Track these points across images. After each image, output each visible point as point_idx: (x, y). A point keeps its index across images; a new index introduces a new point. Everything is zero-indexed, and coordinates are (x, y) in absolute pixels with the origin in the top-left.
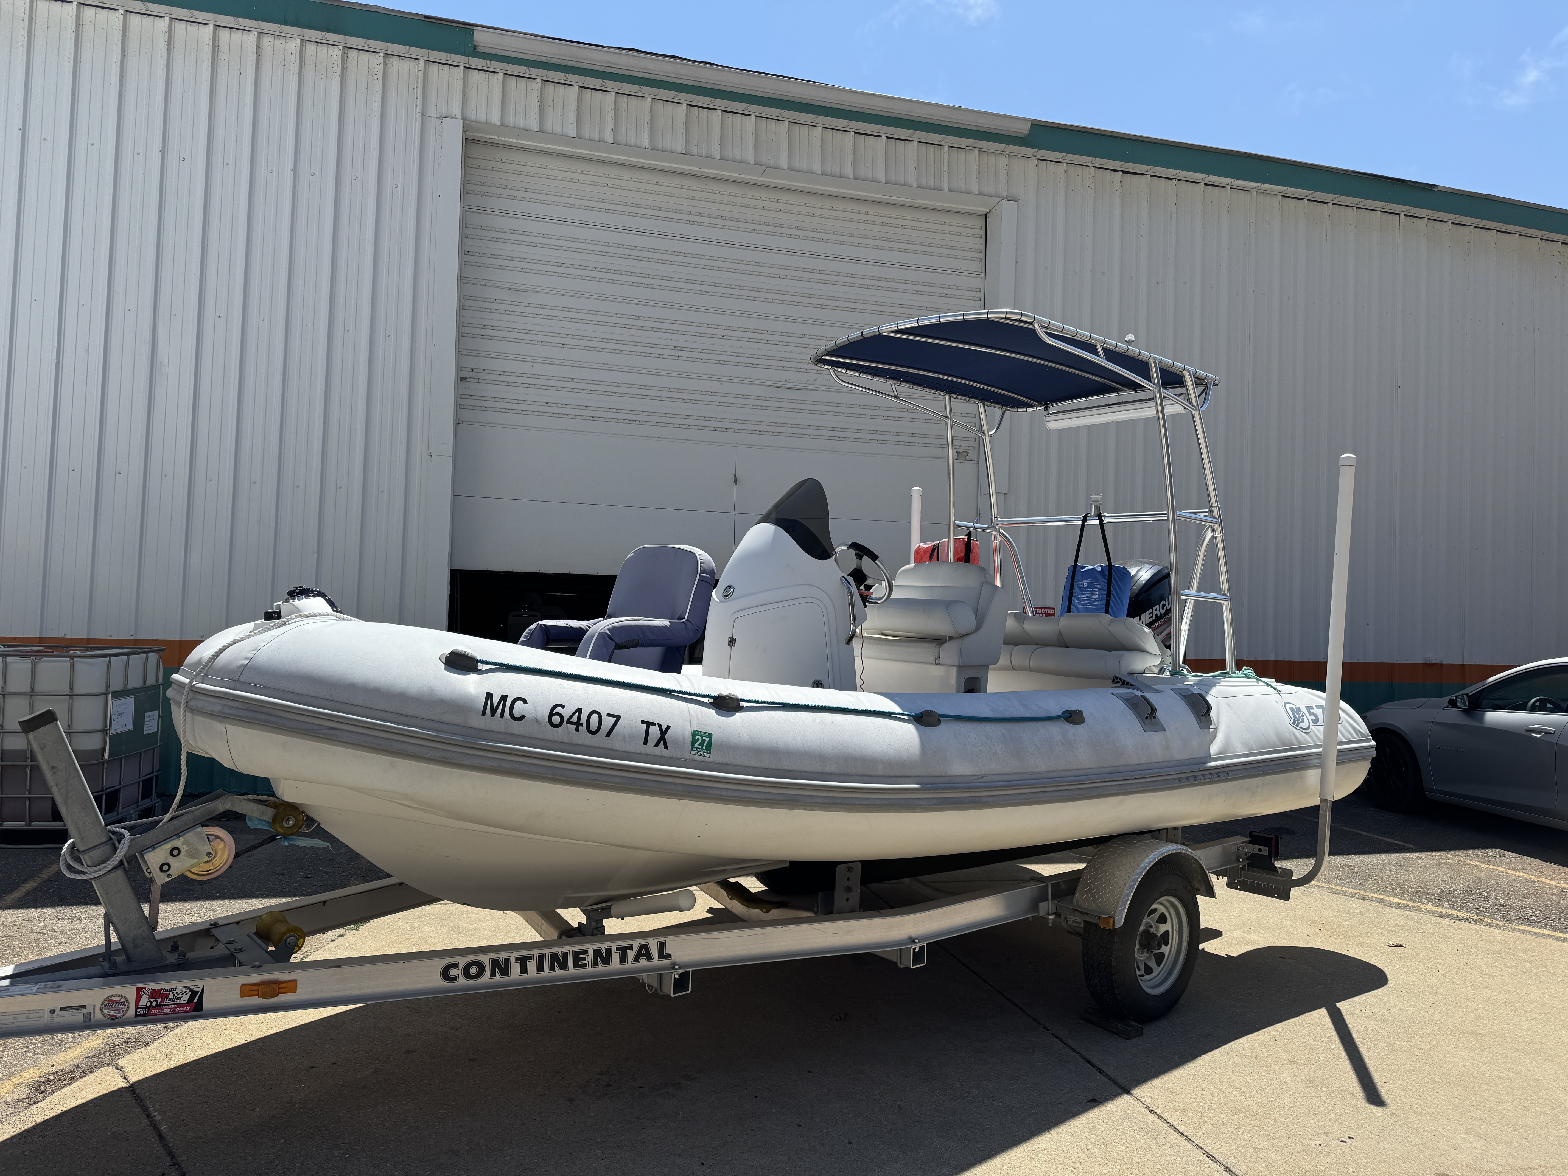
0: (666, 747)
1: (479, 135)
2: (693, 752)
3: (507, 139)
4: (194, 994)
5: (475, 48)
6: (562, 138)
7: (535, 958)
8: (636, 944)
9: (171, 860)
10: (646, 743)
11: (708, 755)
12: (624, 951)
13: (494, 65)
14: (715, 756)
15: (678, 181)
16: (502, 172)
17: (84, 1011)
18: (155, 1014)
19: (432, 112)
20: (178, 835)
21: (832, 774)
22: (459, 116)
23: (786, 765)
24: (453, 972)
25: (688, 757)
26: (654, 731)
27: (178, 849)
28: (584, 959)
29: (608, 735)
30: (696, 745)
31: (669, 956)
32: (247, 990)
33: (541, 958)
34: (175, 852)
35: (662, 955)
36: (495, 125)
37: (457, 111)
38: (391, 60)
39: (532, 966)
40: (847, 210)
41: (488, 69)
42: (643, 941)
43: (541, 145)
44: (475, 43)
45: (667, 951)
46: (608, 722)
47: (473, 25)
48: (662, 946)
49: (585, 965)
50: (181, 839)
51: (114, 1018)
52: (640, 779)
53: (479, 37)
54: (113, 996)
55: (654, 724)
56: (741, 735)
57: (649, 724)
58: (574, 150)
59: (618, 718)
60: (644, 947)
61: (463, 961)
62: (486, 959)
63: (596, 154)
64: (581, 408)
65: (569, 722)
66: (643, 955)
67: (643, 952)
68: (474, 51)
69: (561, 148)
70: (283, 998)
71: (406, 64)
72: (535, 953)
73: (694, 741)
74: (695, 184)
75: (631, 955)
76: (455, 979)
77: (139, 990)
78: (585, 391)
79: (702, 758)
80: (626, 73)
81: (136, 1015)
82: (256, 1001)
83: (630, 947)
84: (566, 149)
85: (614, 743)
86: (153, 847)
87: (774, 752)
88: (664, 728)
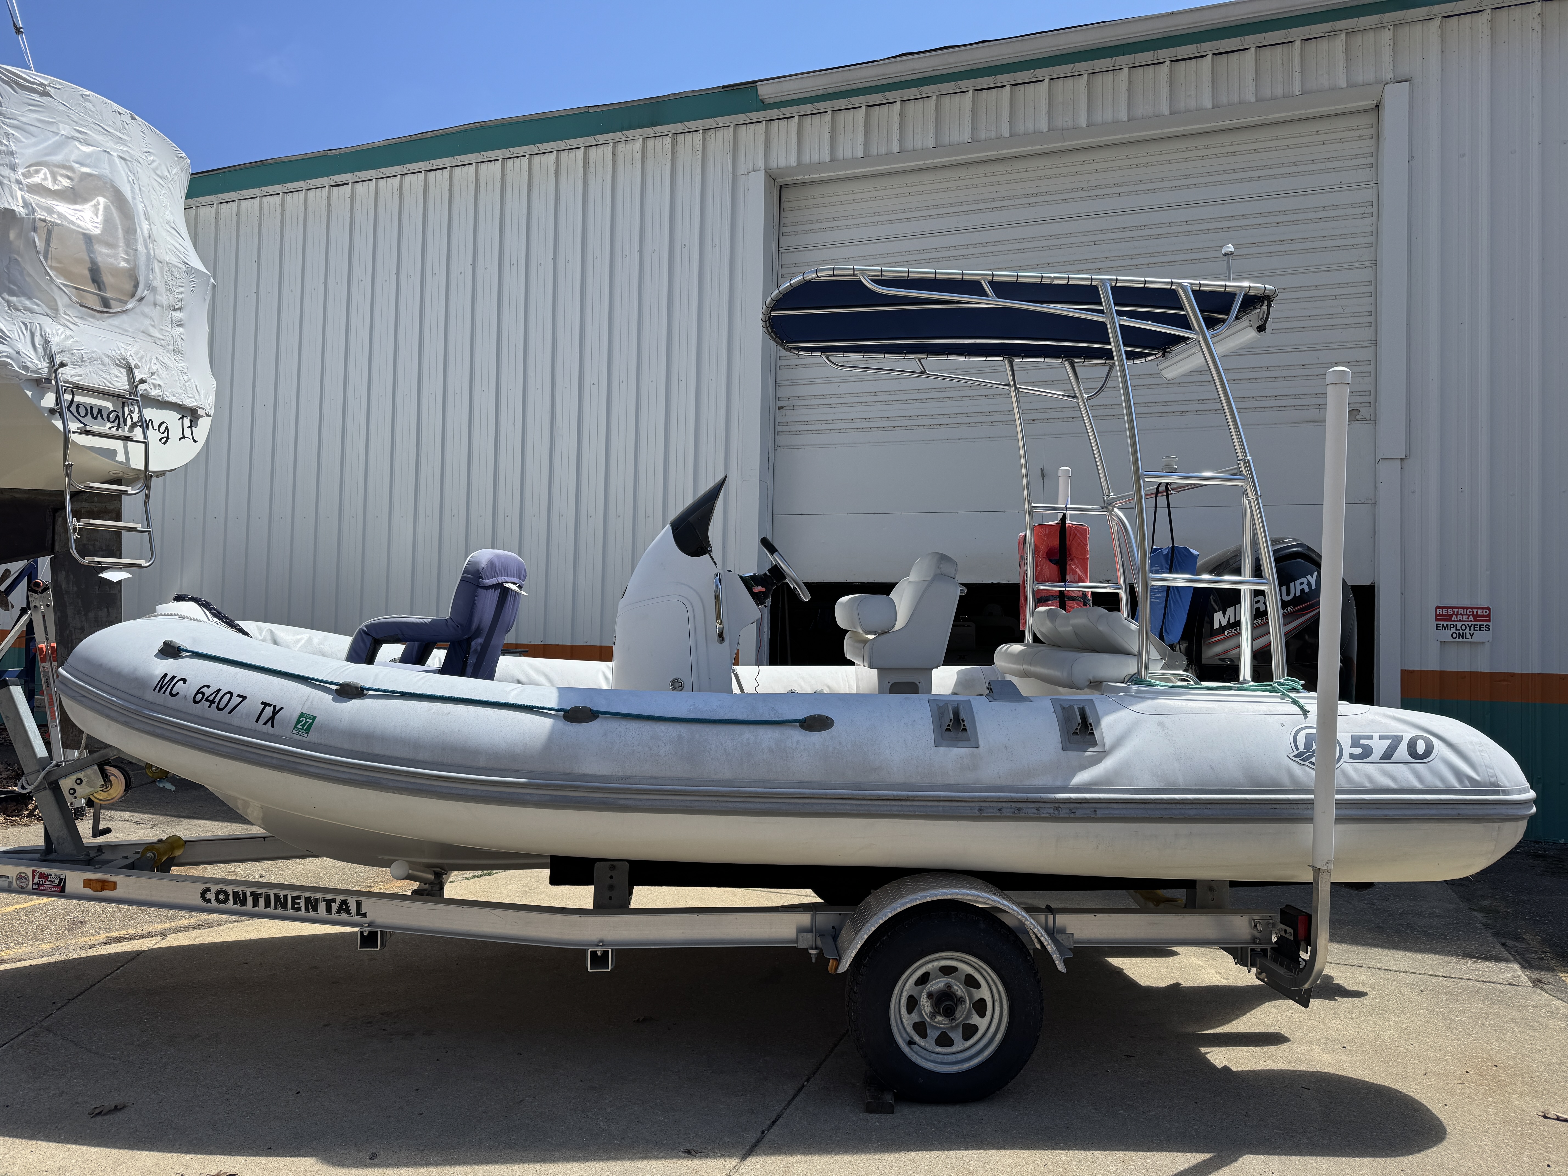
0: (272, 726)
1: (788, 179)
2: (294, 732)
3: (811, 176)
4: (61, 880)
5: (762, 101)
6: (853, 161)
7: (264, 895)
8: (338, 899)
9: (76, 787)
10: (257, 721)
11: (305, 735)
12: (329, 902)
13: (787, 111)
14: (312, 737)
15: (981, 170)
16: (813, 208)
17: (8, 880)
18: (42, 890)
19: (741, 171)
20: (82, 770)
21: (423, 762)
22: (763, 168)
23: (378, 750)
24: (209, 896)
25: (288, 736)
26: (269, 711)
27: (81, 779)
28: (299, 904)
29: (230, 713)
30: (299, 726)
31: (364, 915)
32: (88, 883)
33: (268, 896)
34: (80, 781)
35: (359, 913)
36: (793, 167)
37: (761, 164)
38: (709, 134)
39: (262, 901)
40: (1180, 150)
41: (784, 116)
42: (344, 898)
43: (842, 173)
44: (761, 98)
45: (363, 910)
46: (236, 700)
47: (755, 82)
48: (358, 904)
49: (299, 909)
50: (83, 773)
51: (22, 888)
52: (246, 751)
53: (764, 91)
54: (22, 873)
55: (270, 705)
56: (343, 720)
57: (265, 705)
58: (872, 169)
59: (244, 698)
60: (344, 903)
61: (215, 888)
62: (230, 890)
63: (892, 166)
64: (883, 419)
65: (207, 700)
66: (344, 910)
67: (344, 907)
68: (764, 106)
69: (860, 170)
70: (107, 893)
71: (720, 134)
72: (264, 891)
73: (298, 722)
74: (999, 168)
75: (334, 907)
76: (209, 901)
77: (34, 871)
78: (887, 403)
79: (301, 738)
80: (898, 79)
81: (33, 889)
82: (88, 891)
83: (333, 901)
84: (864, 170)
85: (235, 720)
86: (66, 776)
87: (369, 737)
88: (277, 709)
